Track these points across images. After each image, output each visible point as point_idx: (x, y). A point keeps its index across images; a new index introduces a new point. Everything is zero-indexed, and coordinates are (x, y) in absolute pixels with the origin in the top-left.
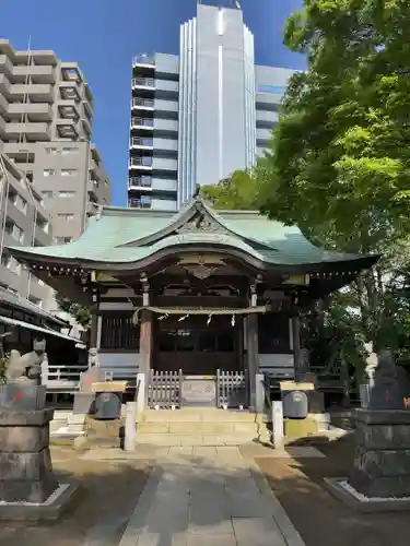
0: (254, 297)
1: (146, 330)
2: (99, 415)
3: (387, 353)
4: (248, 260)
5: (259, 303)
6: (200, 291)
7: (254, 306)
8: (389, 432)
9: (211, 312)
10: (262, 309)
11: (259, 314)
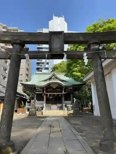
0: (63, 91)
1: (45, 97)
2: (39, 110)
3: (77, 99)
4: (62, 85)
5: (64, 92)
6: (54, 90)
7: (63, 93)
8: (76, 109)
9: (56, 94)
10: (65, 93)
11: (64, 94)
